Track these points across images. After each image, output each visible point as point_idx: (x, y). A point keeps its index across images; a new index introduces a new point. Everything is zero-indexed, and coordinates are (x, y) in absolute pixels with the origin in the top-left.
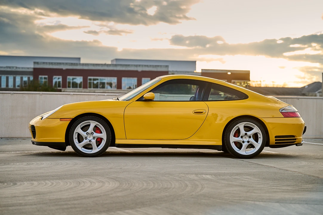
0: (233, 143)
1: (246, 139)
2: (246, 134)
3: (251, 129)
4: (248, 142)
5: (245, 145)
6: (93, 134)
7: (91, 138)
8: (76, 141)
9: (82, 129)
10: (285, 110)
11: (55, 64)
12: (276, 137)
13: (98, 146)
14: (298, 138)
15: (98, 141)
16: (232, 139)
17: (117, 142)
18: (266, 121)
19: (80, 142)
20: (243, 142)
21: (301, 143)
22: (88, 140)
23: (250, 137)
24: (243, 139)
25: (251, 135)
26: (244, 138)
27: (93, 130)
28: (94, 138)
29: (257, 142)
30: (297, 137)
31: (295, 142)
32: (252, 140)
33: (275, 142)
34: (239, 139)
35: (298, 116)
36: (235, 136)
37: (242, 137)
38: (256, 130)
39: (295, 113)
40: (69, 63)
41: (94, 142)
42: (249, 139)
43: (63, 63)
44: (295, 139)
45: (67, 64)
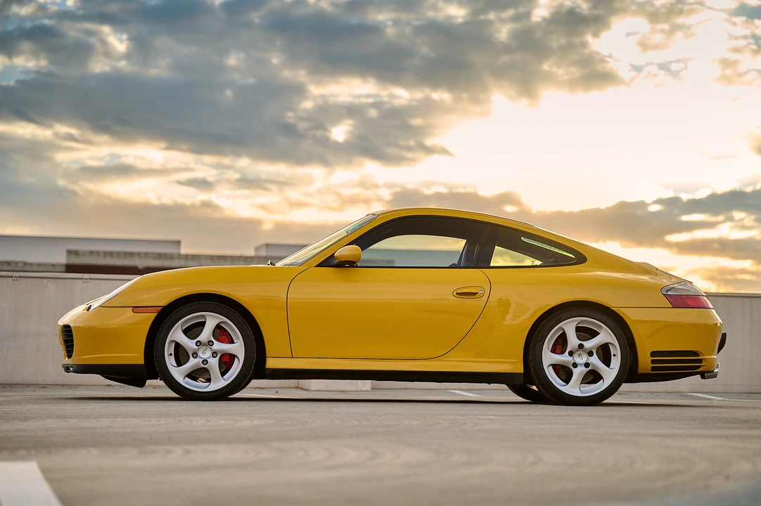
0: (551, 368)
1: (581, 359)
2: (581, 346)
3: (593, 334)
4: (587, 365)
5: (578, 373)
6: (211, 346)
7: (207, 354)
8: (170, 361)
9: (186, 332)
10: (675, 291)
11: (119, 254)
12: (653, 354)
13: (223, 374)
14: (706, 357)
15: (225, 363)
16: (549, 358)
17: (271, 363)
18: (630, 315)
19: (179, 364)
20: (575, 365)
21: (713, 371)
22: (198, 360)
23: (590, 354)
24: (573, 359)
25: (593, 348)
26: (575, 355)
27: (213, 336)
28: (214, 354)
29: (609, 367)
30: (704, 355)
31: (700, 367)
32: (595, 361)
33: (652, 367)
34: (564, 358)
35: (706, 305)
36: (554, 351)
37: (571, 354)
38: (606, 336)
39: (699, 299)
40: (153, 254)
41: (214, 363)
42: (588, 359)
43: (139, 254)
44: (700, 361)
45: (147, 255)
